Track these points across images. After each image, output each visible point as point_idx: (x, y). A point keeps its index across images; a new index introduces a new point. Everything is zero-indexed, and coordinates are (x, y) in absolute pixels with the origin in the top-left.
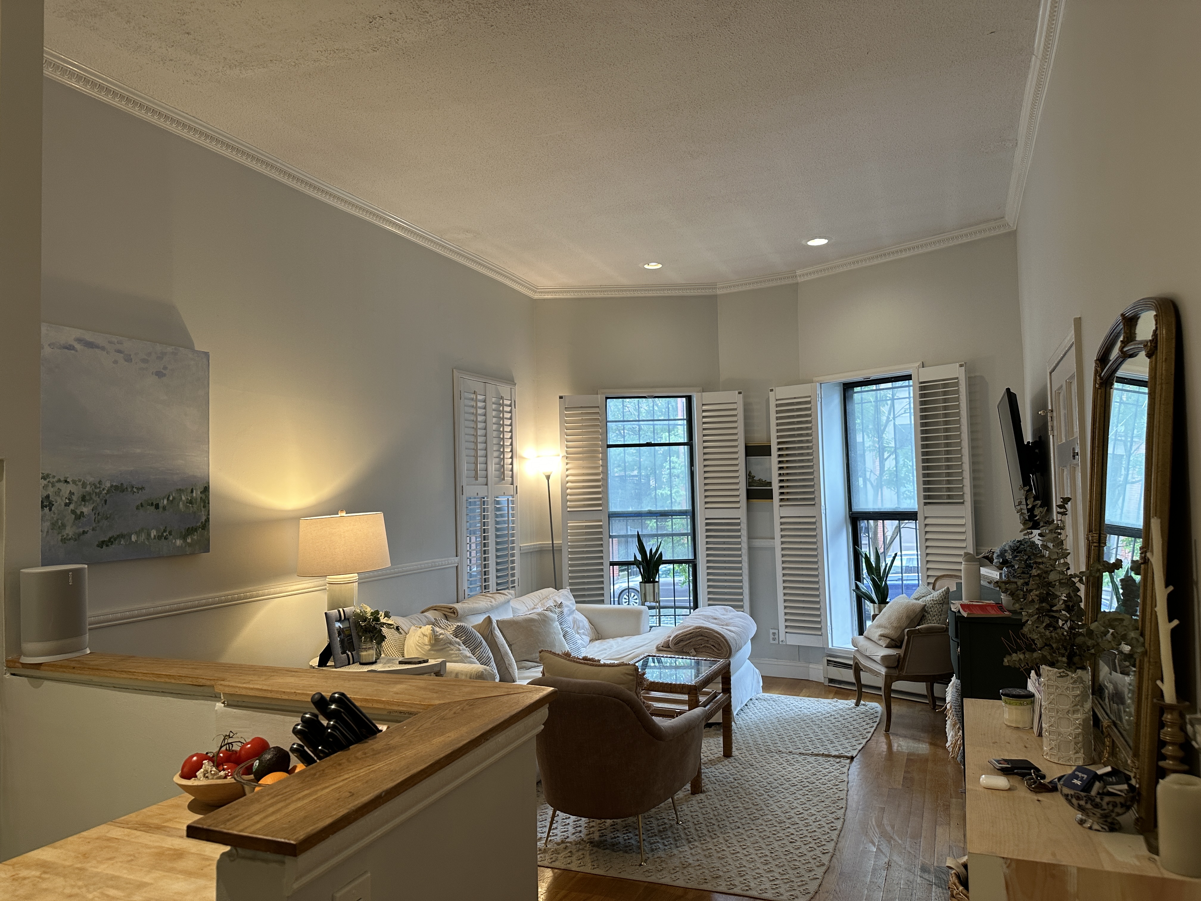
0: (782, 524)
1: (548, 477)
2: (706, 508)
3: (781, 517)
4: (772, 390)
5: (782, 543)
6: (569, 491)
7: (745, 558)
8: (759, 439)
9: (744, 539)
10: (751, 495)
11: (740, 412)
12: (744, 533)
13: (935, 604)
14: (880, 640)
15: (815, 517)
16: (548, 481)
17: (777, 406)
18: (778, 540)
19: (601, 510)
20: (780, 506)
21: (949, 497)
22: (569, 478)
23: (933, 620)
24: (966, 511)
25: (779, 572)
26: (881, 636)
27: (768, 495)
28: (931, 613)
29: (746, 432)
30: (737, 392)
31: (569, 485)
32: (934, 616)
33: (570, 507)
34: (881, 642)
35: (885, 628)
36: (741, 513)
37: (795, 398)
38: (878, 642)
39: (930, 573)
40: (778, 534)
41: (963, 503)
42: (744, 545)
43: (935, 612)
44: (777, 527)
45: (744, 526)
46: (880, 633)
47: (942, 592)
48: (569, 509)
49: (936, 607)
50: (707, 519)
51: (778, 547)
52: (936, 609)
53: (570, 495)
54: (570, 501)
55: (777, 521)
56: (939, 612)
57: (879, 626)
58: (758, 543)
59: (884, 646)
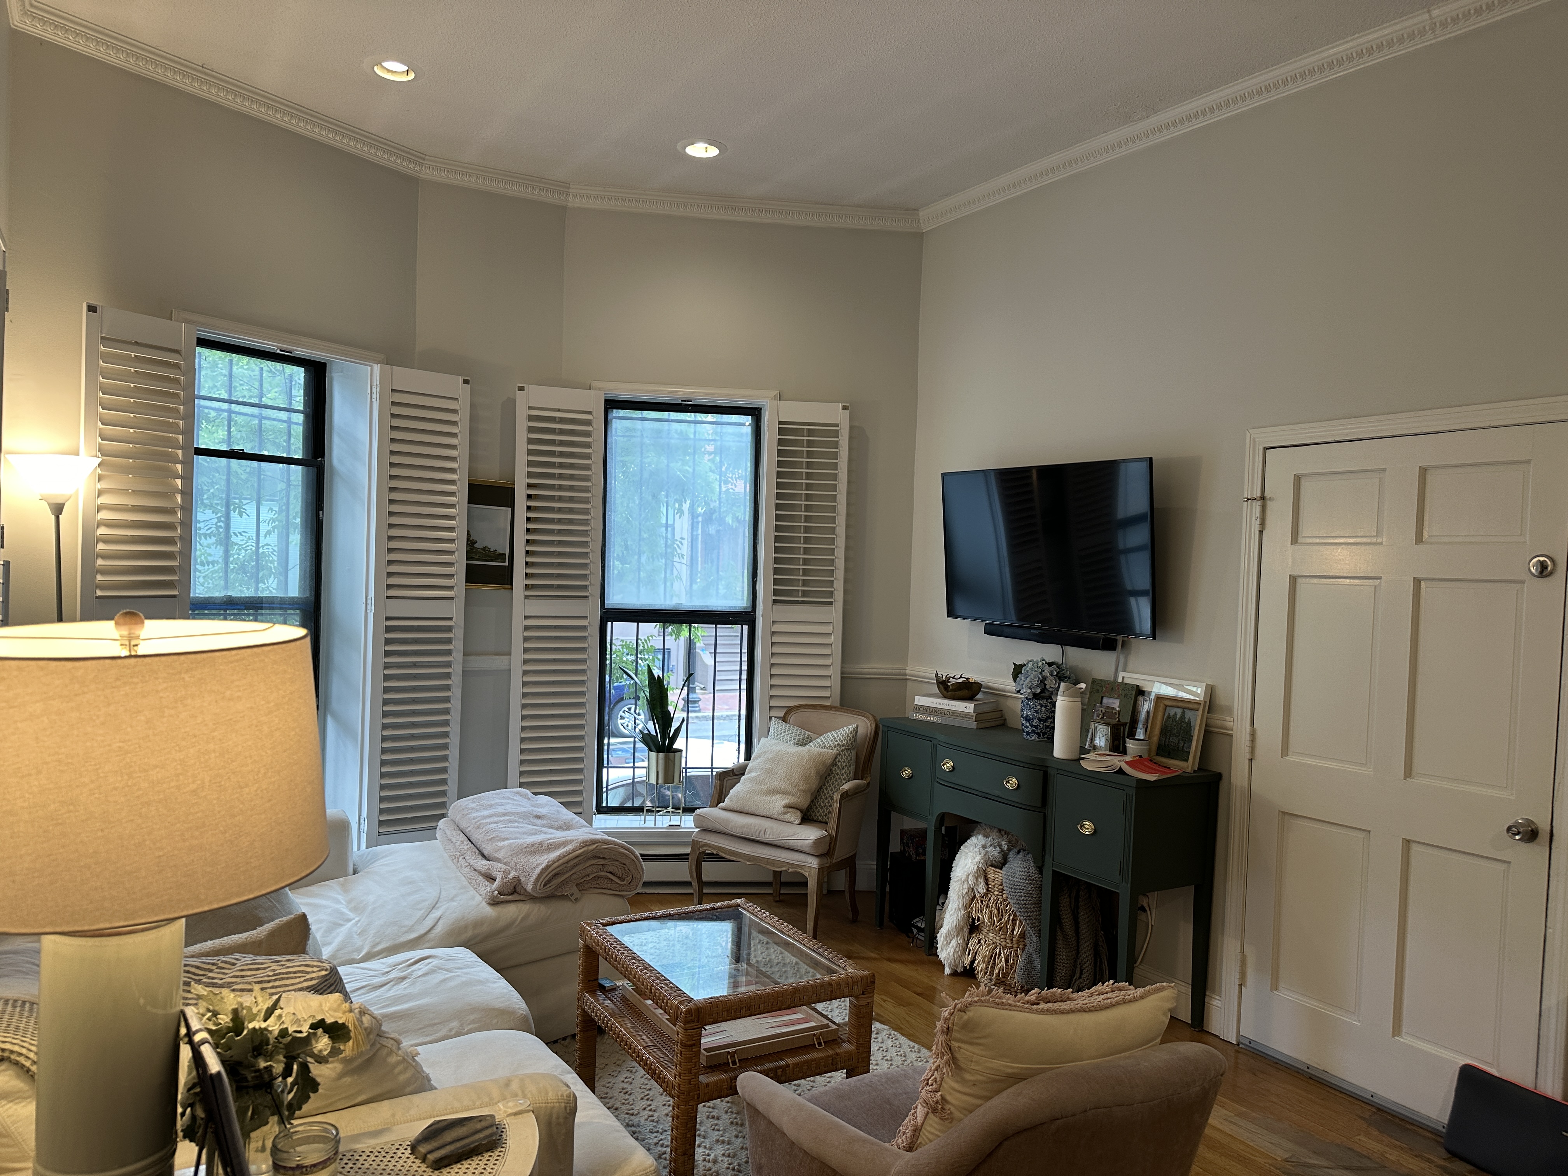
0: (527, 628)
1: (58, 510)
2: (388, 598)
3: (526, 617)
4: (521, 389)
5: (525, 662)
6: (101, 546)
7: (456, 693)
8: (491, 474)
9: (457, 657)
10: (474, 575)
11: (463, 418)
12: (457, 646)
13: (843, 751)
14: (785, 813)
15: (586, 617)
16: (58, 518)
17: (531, 418)
18: (517, 656)
19: (174, 596)
20: (527, 597)
21: (805, 593)
22: (104, 515)
23: (843, 775)
24: (835, 614)
25: (516, 712)
26: (788, 806)
27: (504, 577)
28: (839, 764)
29: (472, 458)
30: (461, 379)
31: (102, 531)
32: (843, 769)
33: (102, 587)
34: (788, 817)
35: (785, 793)
36: (456, 610)
37: (559, 410)
38: (782, 818)
39: (774, 703)
40: (517, 645)
41: (831, 603)
42: (457, 670)
43: (844, 762)
44: (518, 634)
45: (458, 634)
46: (784, 803)
47: (851, 733)
48: (99, 593)
49: (845, 755)
50: (388, 619)
51: (517, 668)
52: (844, 758)
53: (104, 557)
54: (103, 572)
55: (518, 624)
56: (849, 762)
57: (774, 792)
58: (479, 663)
59: (797, 822)
